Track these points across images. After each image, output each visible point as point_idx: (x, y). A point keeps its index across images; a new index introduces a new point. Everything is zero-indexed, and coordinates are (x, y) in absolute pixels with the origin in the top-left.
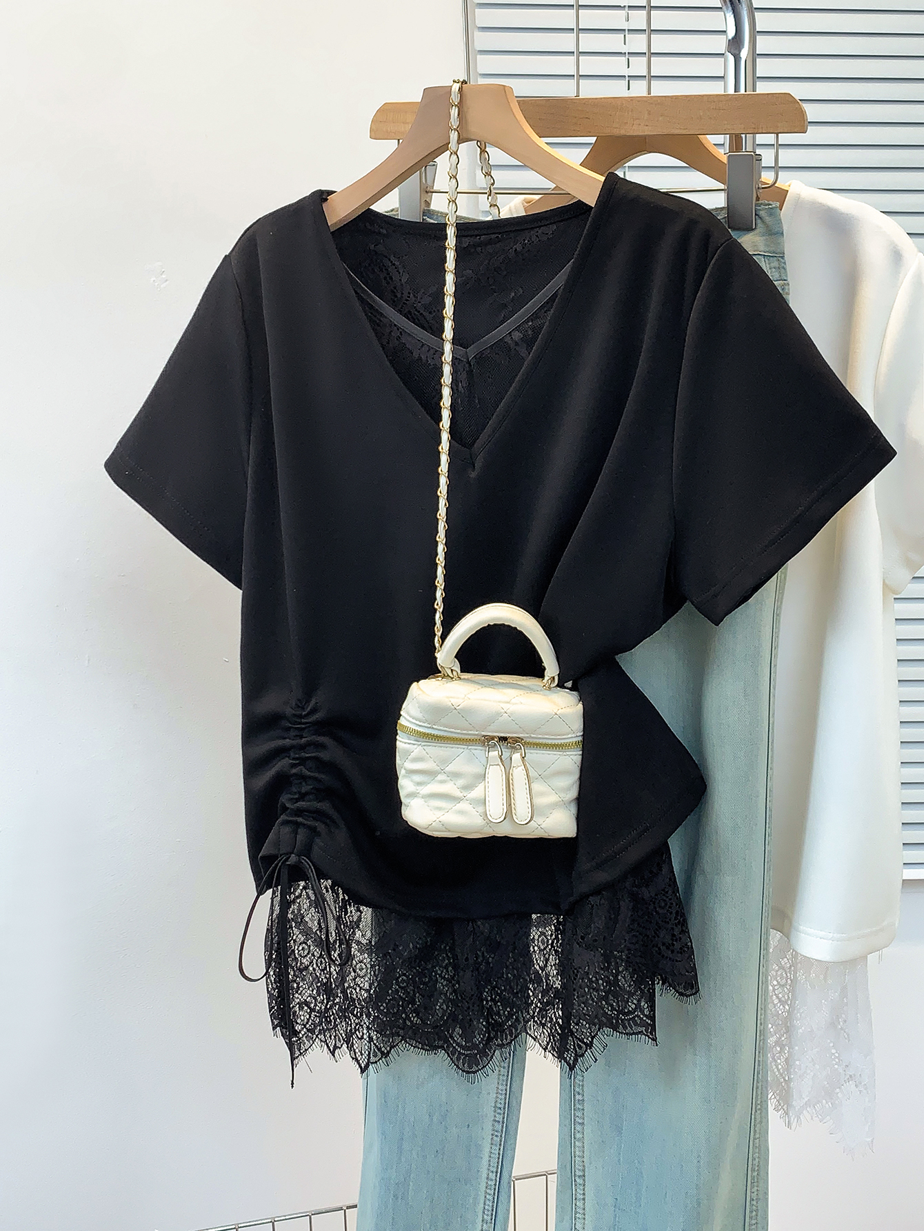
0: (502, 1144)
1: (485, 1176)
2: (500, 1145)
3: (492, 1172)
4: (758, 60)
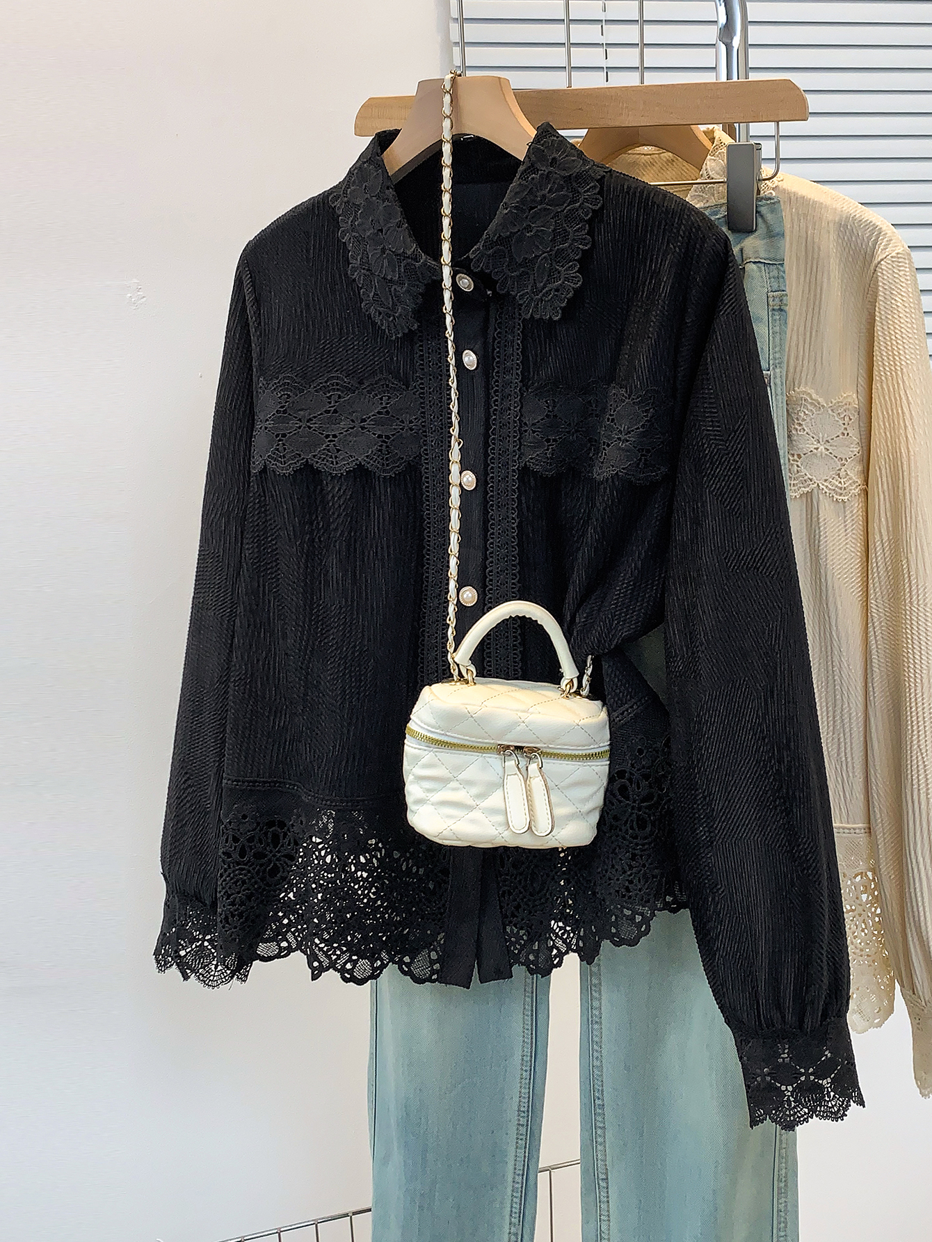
0: (528, 1146)
1: (510, 1179)
2: (525, 1147)
3: (519, 1175)
4: (750, 50)
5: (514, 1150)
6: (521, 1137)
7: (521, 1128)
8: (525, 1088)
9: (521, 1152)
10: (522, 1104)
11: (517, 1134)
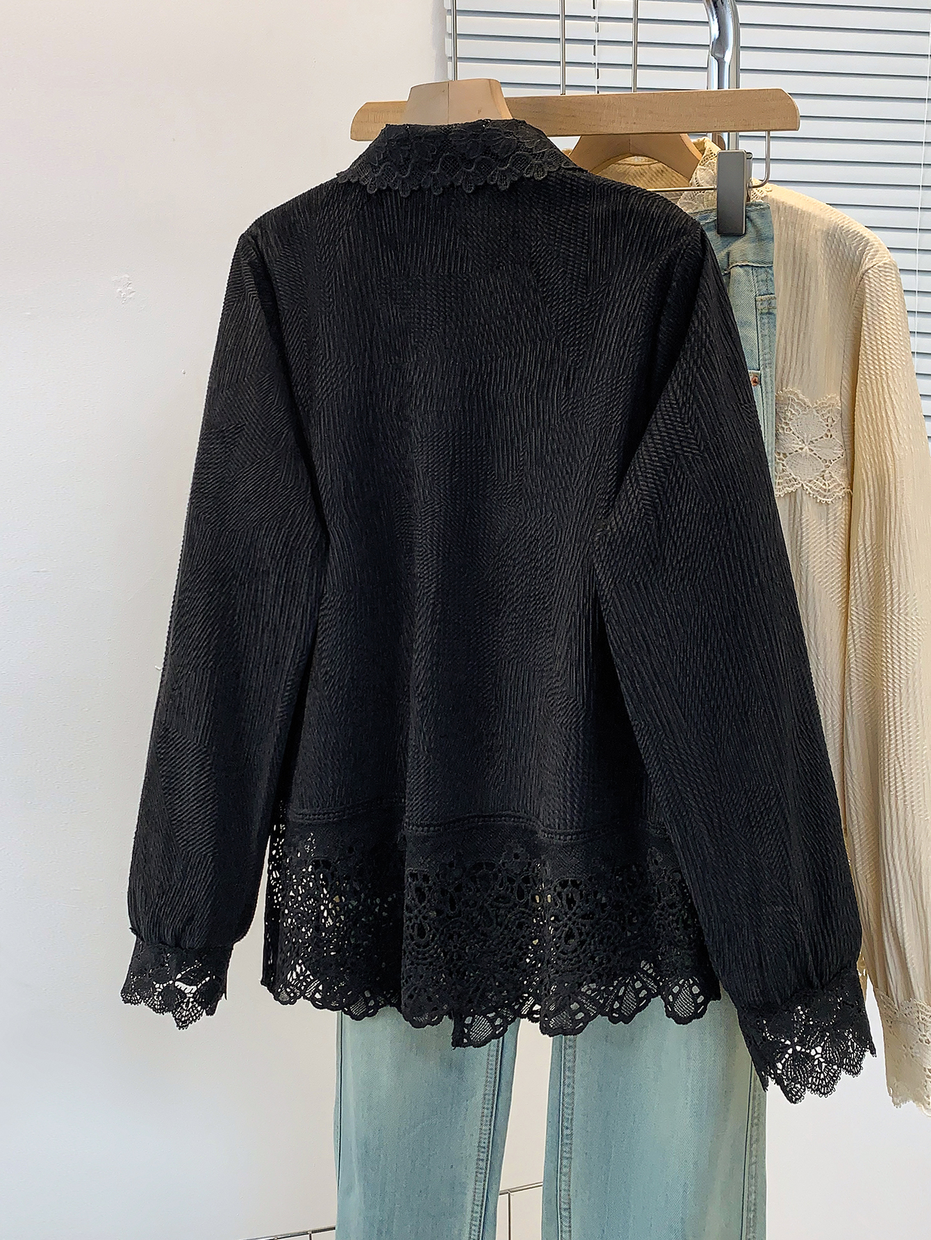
5: (473, 1182)
6: (480, 1171)
7: (480, 1163)
8: (486, 1125)
9: (480, 1186)
10: (483, 1140)
11: (477, 1168)
